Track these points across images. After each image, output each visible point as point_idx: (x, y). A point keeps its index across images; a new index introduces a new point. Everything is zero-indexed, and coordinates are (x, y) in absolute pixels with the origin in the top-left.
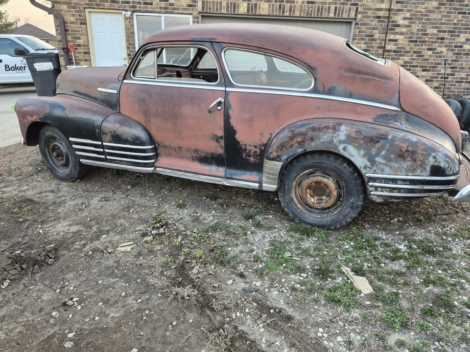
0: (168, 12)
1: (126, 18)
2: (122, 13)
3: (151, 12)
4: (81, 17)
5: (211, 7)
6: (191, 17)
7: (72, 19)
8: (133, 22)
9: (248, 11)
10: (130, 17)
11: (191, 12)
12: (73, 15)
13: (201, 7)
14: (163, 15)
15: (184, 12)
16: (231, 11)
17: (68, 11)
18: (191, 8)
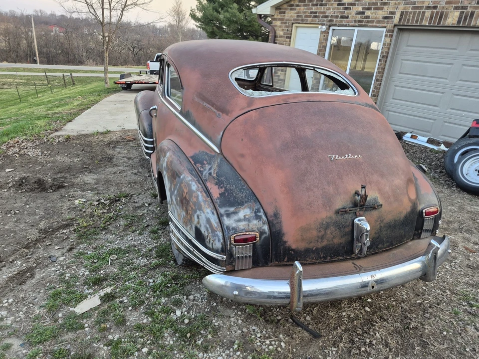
0: (361, 25)
1: (322, 32)
2: (318, 27)
3: (346, 26)
4: (288, 32)
5: (411, 18)
6: (384, 30)
7: (281, 33)
8: (328, 36)
9: (459, 22)
10: (325, 31)
11: (385, 25)
12: (283, 30)
13: (398, 19)
14: (356, 29)
15: (378, 25)
16: (434, 23)
17: (280, 27)
18: (386, 20)
